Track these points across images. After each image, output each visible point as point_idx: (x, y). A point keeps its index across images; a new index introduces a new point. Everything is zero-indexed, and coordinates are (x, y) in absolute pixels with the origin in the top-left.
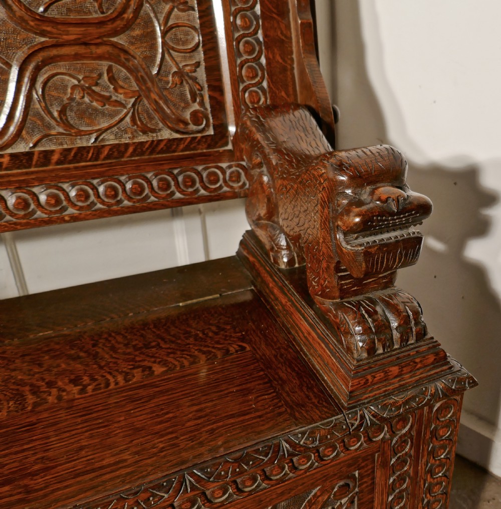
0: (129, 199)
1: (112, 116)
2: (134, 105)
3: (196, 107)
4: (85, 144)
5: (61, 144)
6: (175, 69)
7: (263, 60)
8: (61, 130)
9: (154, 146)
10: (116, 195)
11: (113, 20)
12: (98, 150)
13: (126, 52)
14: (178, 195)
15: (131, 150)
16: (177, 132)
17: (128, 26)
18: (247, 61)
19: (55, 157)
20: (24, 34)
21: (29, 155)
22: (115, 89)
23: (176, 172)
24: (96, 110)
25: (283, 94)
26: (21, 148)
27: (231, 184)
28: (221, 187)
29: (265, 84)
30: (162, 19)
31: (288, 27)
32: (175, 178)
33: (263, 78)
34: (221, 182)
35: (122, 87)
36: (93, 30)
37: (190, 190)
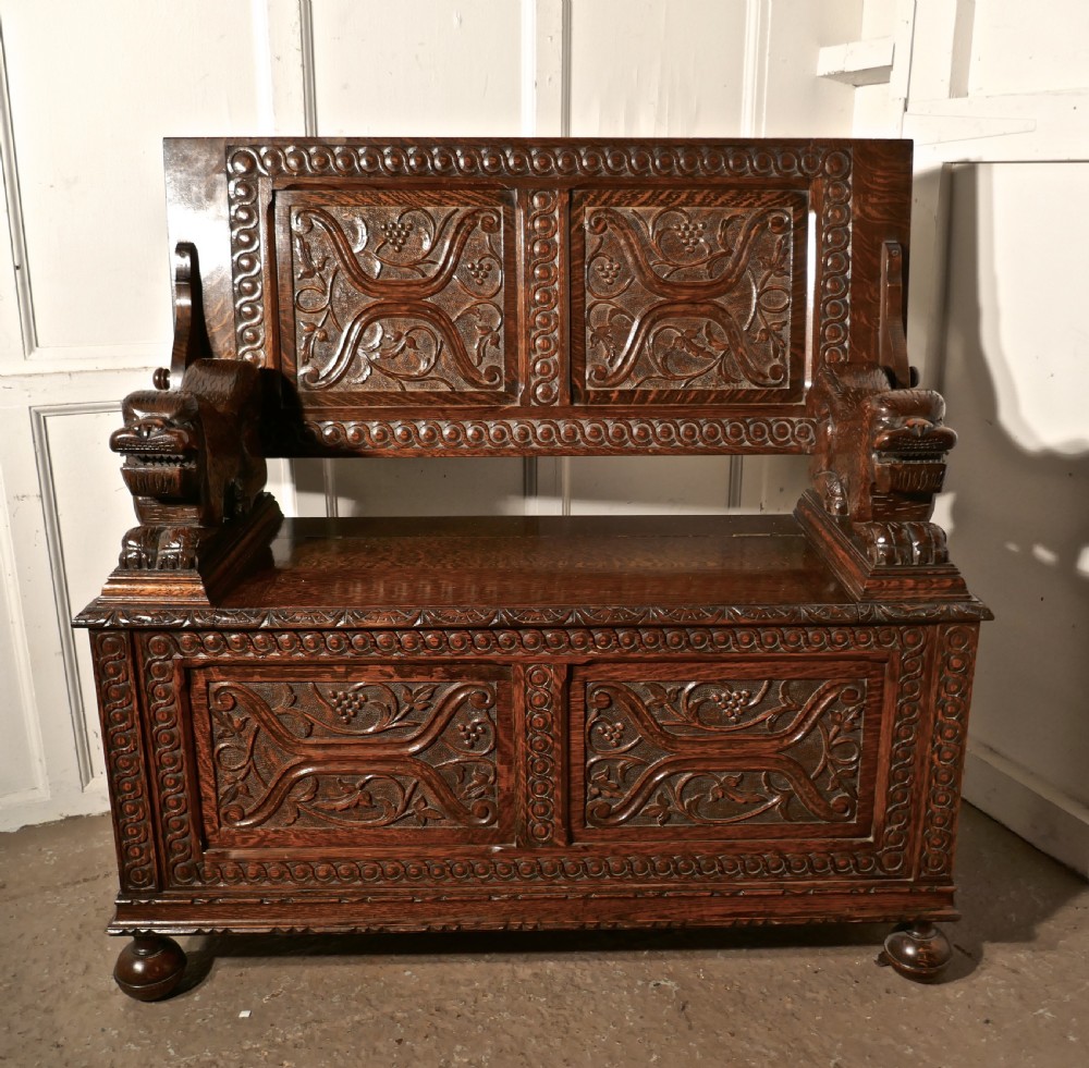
0: (704, 441)
1: (702, 365)
2: (722, 357)
3: (777, 362)
4: (676, 388)
5: (658, 386)
6: (763, 327)
7: (848, 322)
8: (660, 374)
9: (734, 395)
10: (693, 436)
11: (719, 283)
12: (686, 393)
13: (723, 310)
14: (747, 443)
15: (713, 396)
16: (756, 384)
17: (730, 289)
18: (831, 322)
19: (651, 397)
20: (650, 295)
21: (632, 392)
22: (710, 342)
23: (748, 421)
24: (691, 359)
25: (864, 354)
26: (628, 386)
27: (799, 439)
28: (788, 441)
29: (846, 344)
30: (759, 284)
31: (878, 290)
32: (747, 427)
33: (845, 338)
34: (789, 436)
35: (716, 341)
36: (701, 292)
37: (760, 440)
